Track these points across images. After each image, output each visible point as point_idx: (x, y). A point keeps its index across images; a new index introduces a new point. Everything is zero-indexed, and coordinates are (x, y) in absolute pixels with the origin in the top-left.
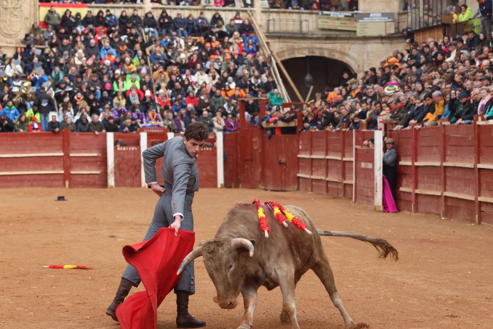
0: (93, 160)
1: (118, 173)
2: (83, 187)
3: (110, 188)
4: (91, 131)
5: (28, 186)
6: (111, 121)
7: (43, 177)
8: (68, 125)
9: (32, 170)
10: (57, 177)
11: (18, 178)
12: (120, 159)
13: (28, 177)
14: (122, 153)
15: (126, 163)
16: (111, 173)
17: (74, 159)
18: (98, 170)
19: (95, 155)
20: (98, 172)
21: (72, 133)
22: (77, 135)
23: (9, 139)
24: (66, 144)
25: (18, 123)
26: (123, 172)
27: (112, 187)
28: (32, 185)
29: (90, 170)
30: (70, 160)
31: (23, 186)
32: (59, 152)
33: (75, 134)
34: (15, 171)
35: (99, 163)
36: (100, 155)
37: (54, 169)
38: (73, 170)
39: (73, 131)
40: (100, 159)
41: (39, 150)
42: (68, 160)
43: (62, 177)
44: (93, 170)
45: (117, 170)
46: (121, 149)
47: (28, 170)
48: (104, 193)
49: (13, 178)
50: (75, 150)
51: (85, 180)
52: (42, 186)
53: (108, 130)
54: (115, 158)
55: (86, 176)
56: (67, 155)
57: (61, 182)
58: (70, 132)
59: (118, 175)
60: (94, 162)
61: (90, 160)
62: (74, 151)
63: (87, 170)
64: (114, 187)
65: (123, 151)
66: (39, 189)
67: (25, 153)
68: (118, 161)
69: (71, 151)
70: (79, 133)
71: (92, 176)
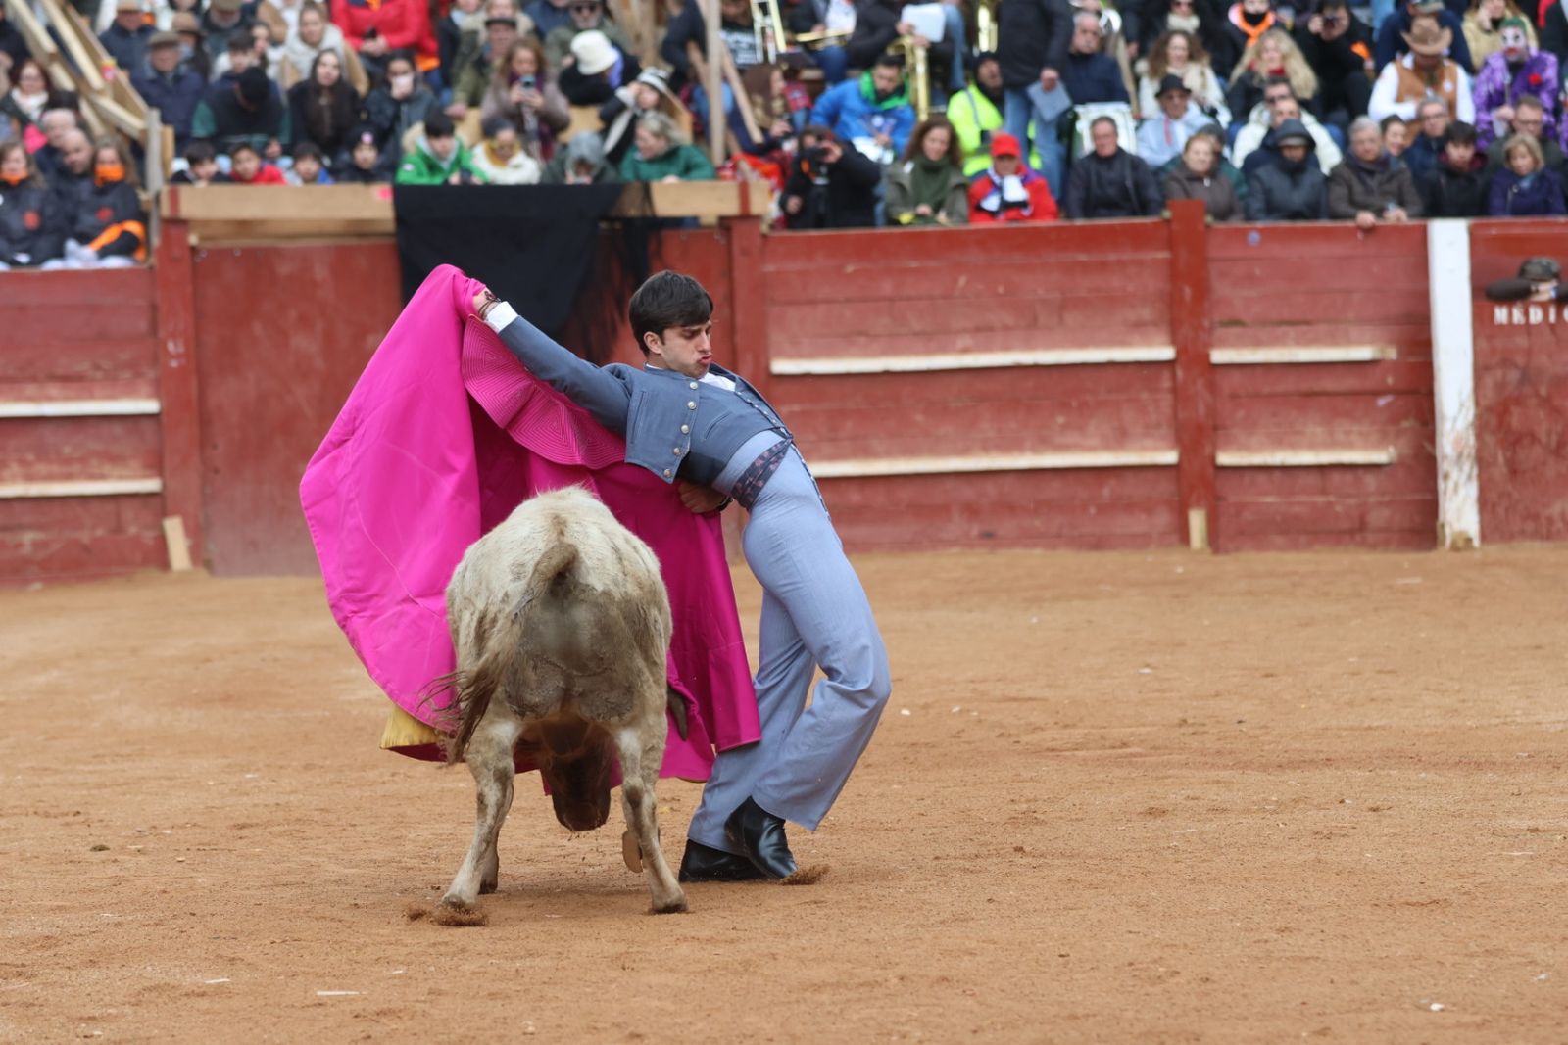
0: (1349, 382)
1: (1501, 460)
2: (1295, 546)
3: (1455, 548)
4: (1334, 216)
5: (966, 543)
6: (1459, 153)
7: (1054, 488)
8: (1197, 178)
9: (987, 447)
10: (1133, 488)
11: (905, 493)
12: (1513, 376)
13: (968, 492)
14: (1521, 341)
15: (1546, 402)
16: (1460, 456)
17: (1236, 379)
18: (1381, 443)
19: (1363, 353)
20: (1380, 457)
21: (1221, 226)
22: (1254, 237)
23: (850, 269)
24: (1187, 291)
25: (908, 168)
26: (1530, 455)
27: (1463, 544)
28: (988, 537)
29: (1332, 444)
30: (1212, 388)
31: (937, 543)
32: (1147, 343)
33: (1244, 233)
34: (888, 454)
35: (1382, 402)
36: (1392, 354)
37: (1120, 438)
38: (1232, 444)
39: (1222, 215)
40: (1390, 380)
41: (1031, 330)
42: (1200, 385)
43: (1165, 487)
44: (1349, 446)
45: (1490, 439)
46: (1518, 316)
47: (964, 451)
48: (1417, 580)
49: (879, 497)
50: (1237, 326)
51: (1304, 501)
52: (1052, 540)
53: (1437, 208)
54: (1480, 371)
55: (1312, 479)
56: (1192, 358)
57: (1163, 518)
58: (1209, 219)
59: (1500, 470)
60: (1356, 394)
61: (1328, 383)
62: (1234, 331)
63: (1313, 446)
64: (1476, 543)
65: (1527, 327)
66: (1035, 558)
67: (943, 349)
68: (1501, 386)
69: (1220, 332)
70: (1260, 225)
71: (1349, 477)
